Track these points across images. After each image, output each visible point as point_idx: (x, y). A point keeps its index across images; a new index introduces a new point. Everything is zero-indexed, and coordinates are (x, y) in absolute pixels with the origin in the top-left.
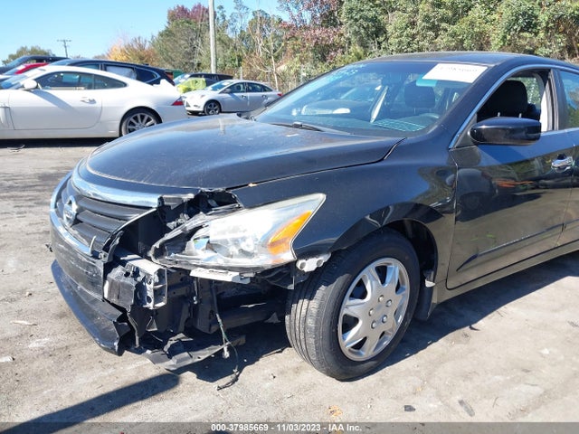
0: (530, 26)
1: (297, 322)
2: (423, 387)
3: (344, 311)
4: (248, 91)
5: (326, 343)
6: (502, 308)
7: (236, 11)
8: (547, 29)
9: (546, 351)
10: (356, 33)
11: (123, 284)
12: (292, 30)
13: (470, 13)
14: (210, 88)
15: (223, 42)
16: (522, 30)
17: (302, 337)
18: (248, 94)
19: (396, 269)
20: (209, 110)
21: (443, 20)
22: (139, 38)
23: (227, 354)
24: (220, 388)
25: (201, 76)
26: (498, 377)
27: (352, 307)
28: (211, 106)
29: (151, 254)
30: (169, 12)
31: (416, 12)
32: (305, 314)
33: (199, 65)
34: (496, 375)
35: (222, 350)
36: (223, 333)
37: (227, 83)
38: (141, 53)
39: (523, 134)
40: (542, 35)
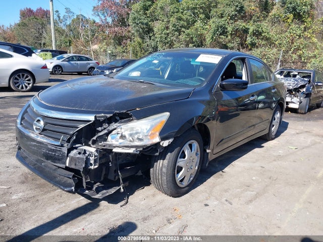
0: (224, 32)
1: (157, 171)
2: (209, 196)
3: (178, 164)
4: (78, 60)
5: (171, 178)
6: (233, 163)
7: (66, 14)
8: (231, 34)
9: (254, 178)
10: (137, 31)
11: (78, 158)
12: (102, 27)
13: (195, 24)
14: (55, 58)
15: (59, 31)
16: (220, 34)
17: (160, 177)
18: (79, 62)
19: (196, 145)
20: (56, 71)
21: (182, 27)
22: (3, 26)
23: (122, 190)
24: (121, 206)
25: (47, 51)
26: (238, 190)
27: (181, 162)
28: (56, 69)
29: (90, 143)
30: (21, 11)
31: (169, 22)
32: (161, 166)
33: (44, 44)
34: (237, 189)
35: (120, 188)
36: (121, 180)
37: (65, 56)
38: (5, 35)
39: (241, 86)
40: (229, 37)
